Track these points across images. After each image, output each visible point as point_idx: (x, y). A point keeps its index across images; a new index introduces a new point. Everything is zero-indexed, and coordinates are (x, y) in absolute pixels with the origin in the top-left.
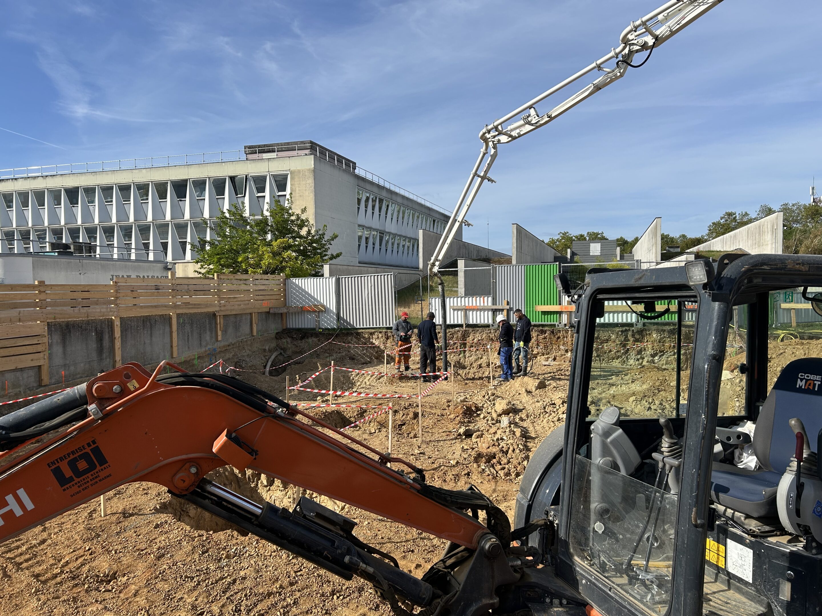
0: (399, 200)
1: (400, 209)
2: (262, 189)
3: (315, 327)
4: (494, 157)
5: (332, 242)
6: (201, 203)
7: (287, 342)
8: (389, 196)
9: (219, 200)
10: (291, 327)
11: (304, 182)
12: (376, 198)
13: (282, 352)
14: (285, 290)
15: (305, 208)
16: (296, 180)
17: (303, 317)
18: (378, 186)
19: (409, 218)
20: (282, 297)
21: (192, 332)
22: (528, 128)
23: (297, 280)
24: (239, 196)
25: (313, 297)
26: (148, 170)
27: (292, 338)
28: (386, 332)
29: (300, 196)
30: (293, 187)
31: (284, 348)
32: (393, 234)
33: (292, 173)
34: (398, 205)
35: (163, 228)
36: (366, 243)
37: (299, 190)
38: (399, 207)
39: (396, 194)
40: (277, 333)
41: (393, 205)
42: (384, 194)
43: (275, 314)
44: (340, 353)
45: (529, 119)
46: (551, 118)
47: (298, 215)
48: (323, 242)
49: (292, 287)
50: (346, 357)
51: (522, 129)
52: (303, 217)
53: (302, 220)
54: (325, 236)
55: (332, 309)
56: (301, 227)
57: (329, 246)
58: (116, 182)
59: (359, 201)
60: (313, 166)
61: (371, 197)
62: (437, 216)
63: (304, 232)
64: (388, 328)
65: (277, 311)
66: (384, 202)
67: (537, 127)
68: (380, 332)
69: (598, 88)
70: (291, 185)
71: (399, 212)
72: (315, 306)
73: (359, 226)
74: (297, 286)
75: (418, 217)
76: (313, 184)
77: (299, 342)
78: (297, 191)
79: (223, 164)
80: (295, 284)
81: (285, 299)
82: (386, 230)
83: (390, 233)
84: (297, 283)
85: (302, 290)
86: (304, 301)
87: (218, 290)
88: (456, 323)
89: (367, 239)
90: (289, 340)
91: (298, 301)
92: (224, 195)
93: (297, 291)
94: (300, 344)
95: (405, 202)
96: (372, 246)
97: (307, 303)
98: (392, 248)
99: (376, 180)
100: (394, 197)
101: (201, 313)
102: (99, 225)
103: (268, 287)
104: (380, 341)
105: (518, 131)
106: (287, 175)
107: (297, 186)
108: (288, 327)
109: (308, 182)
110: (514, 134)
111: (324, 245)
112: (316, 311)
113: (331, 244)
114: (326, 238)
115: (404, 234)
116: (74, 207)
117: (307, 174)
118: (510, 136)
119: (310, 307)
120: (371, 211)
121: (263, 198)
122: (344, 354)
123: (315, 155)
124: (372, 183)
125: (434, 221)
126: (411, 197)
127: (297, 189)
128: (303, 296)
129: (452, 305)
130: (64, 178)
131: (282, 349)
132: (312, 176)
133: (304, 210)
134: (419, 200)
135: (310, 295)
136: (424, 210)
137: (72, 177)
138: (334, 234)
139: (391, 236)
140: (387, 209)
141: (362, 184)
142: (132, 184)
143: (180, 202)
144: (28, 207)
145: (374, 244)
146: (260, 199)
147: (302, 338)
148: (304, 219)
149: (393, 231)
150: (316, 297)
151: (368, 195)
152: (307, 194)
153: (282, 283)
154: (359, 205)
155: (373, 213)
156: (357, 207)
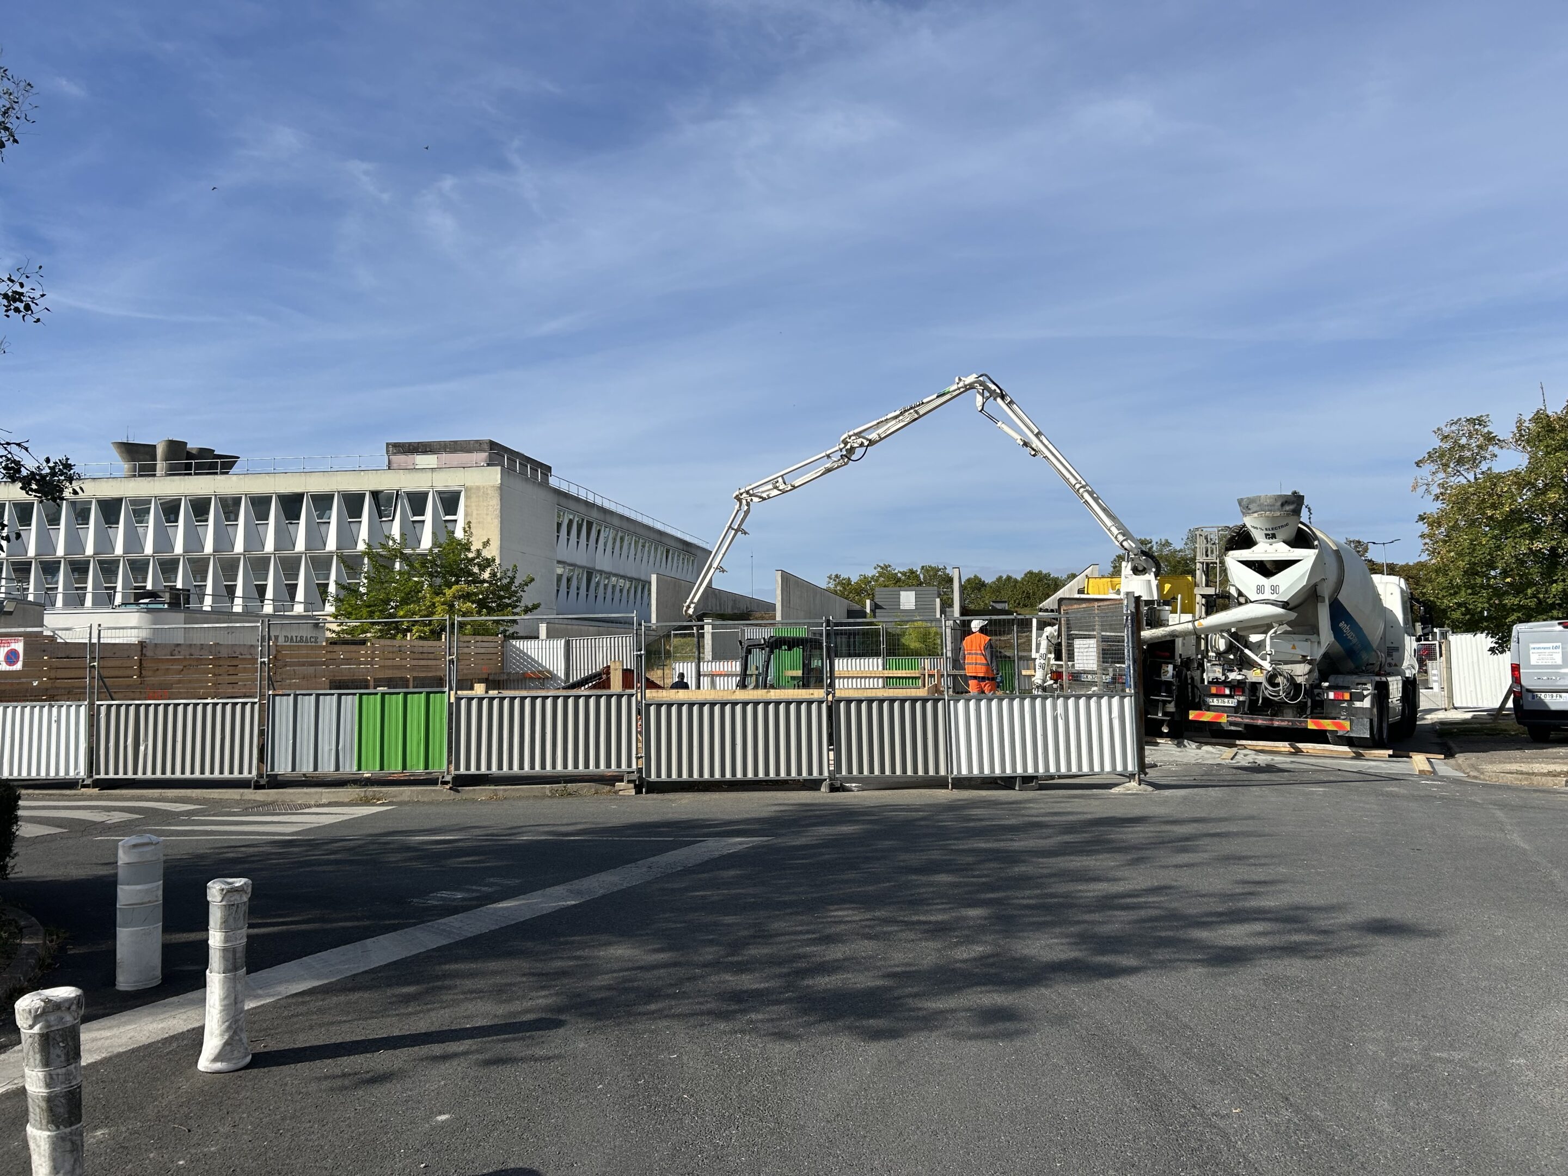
0: (616, 522)
1: (616, 535)
2: (419, 510)
4: (747, 513)
5: (526, 588)
6: (323, 528)
8: (601, 516)
9: (352, 525)
11: (485, 504)
12: (583, 520)
14: (503, 654)
15: (488, 541)
16: (472, 500)
18: (587, 503)
19: (629, 548)
20: (499, 662)
22: (776, 492)
23: (518, 643)
24: (383, 519)
25: (537, 662)
26: (241, 476)
29: (479, 522)
30: (469, 510)
32: (606, 573)
33: (467, 490)
34: (614, 529)
35: (259, 565)
36: (568, 588)
37: (477, 514)
38: (615, 532)
39: (611, 513)
41: (607, 529)
42: (595, 514)
43: (495, 681)
45: (777, 485)
46: (794, 487)
47: (478, 550)
48: (513, 588)
49: (511, 650)
51: (771, 492)
52: (485, 552)
53: (484, 557)
54: (516, 580)
55: (559, 675)
56: (482, 568)
57: (522, 593)
58: (187, 492)
59: (559, 525)
60: (499, 481)
61: (576, 519)
62: (673, 543)
63: (486, 575)
65: (497, 678)
66: (594, 525)
67: (784, 493)
69: (828, 470)
70: (466, 506)
71: (615, 540)
72: (540, 672)
73: (559, 562)
74: (518, 649)
75: (643, 546)
76: (499, 507)
78: (474, 515)
79: (362, 473)
80: (515, 646)
81: (503, 664)
82: (597, 568)
83: (601, 572)
84: (518, 646)
85: (524, 654)
86: (525, 666)
89: (569, 580)
91: (518, 667)
92: (360, 517)
93: (519, 655)
95: (625, 525)
96: (576, 592)
97: (529, 669)
98: (605, 593)
99: (582, 495)
100: (609, 519)
102: (154, 557)
105: (767, 493)
106: (459, 493)
107: (474, 507)
109: (491, 503)
110: (764, 495)
111: (516, 592)
112: (540, 678)
113: (525, 591)
114: (517, 583)
116: (110, 527)
117: (489, 492)
118: (760, 497)
119: (533, 673)
120: (576, 540)
121: (421, 524)
123: (503, 466)
124: (577, 500)
125: (668, 552)
126: (633, 516)
127: (475, 513)
128: (524, 660)
130: (97, 483)
132: (497, 495)
133: (486, 544)
134: (646, 521)
135: (533, 660)
136: (653, 536)
137: (112, 483)
138: (528, 577)
139: (603, 576)
140: (598, 536)
141: (563, 501)
142: (213, 497)
143: (289, 525)
144: (30, 525)
145: (578, 589)
146: (416, 525)
148: (487, 555)
149: (607, 568)
150: (540, 661)
151: (571, 517)
152: (489, 518)
153: (500, 645)
154: (558, 531)
155: (578, 542)
156: (556, 534)
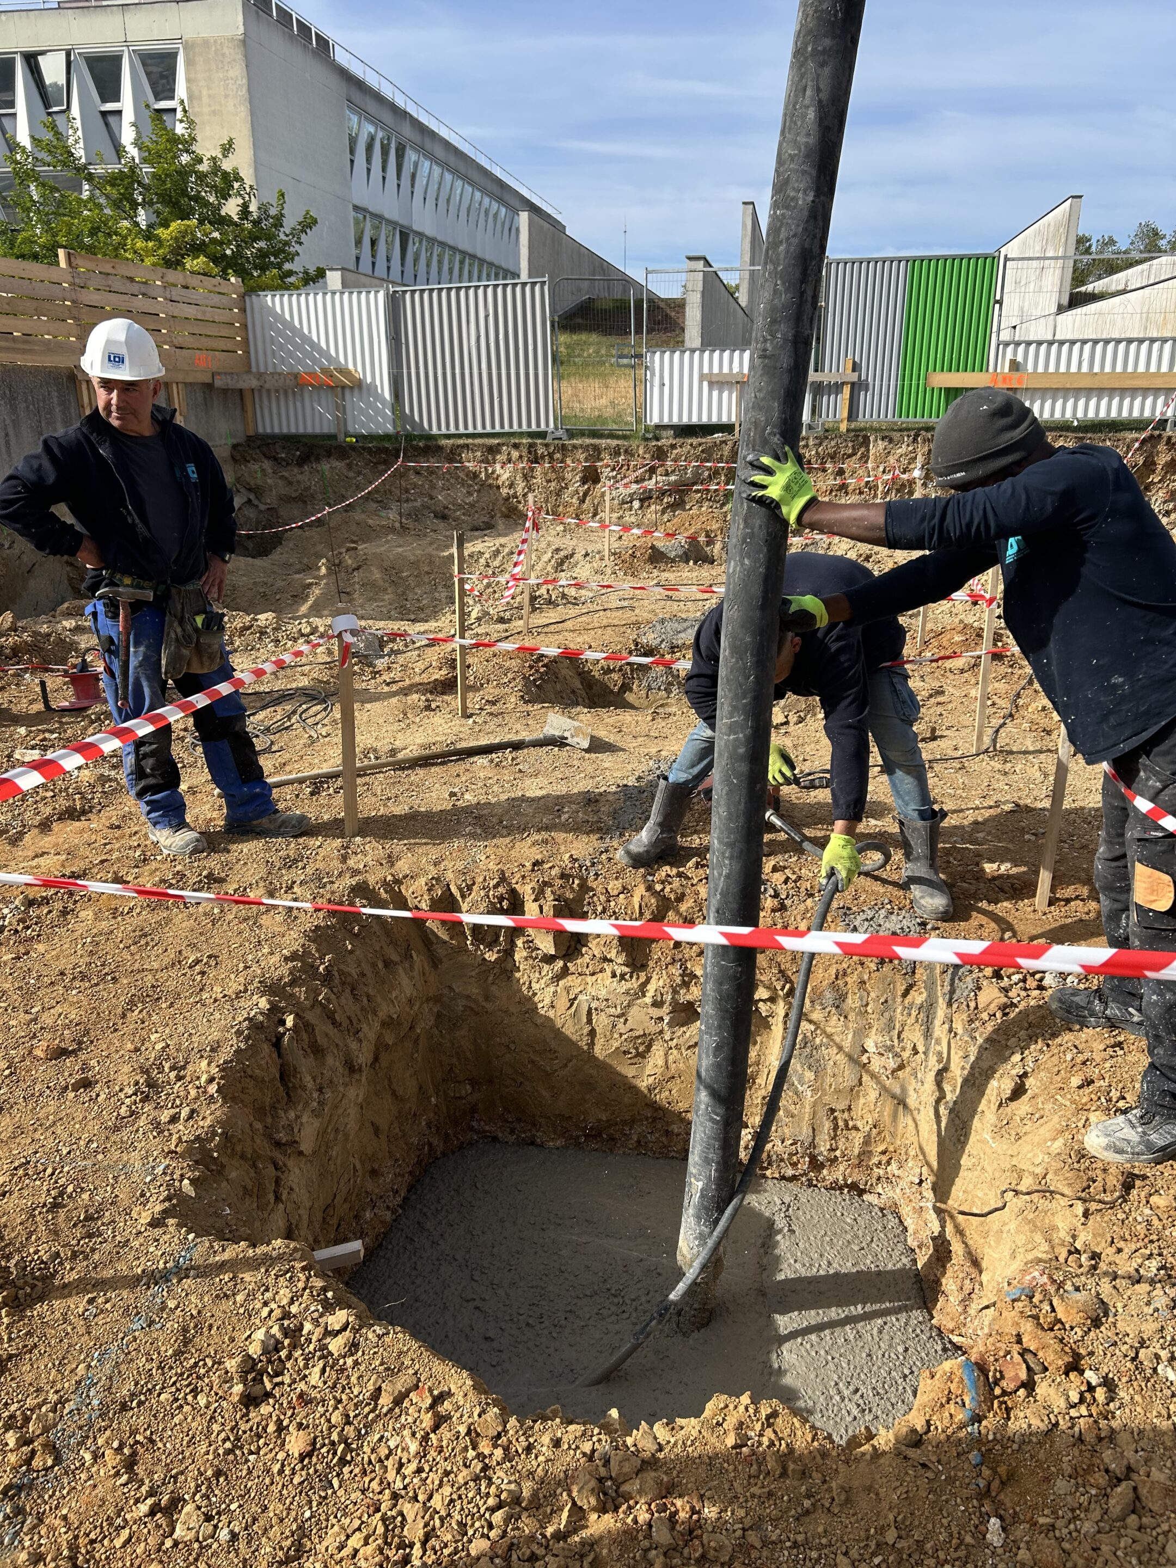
1: (442, 176)
2: (109, 90)
3: (333, 431)
5: (303, 237)
7: (263, 470)
8: (417, 138)
10: (269, 431)
11: (221, 75)
12: (389, 140)
13: (252, 497)
14: (244, 326)
15: (231, 142)
16: (198, 67)
17: (299, 404)
20: (239, 344)
21: (16, 423)
23: (277, 299)
24: (55, 109)
25: (321, 350)
27: (275, 459)
28: (531, 446)
29: (214, 113)
30: (194, 88)
31: (258, 487)
32: (428, 238)
33: (188, 48)
34: (438, 164)
36: (373, 256)
37: (209, 96)
38: (439, 170)
39: (433, 135)
40: (235, 447)
41: (428, 163)
42: (407, 131)
43: (225, 391)
44: (407, 500)
47: (214, 159)
48: (282, 236)
49: (263, 320)
50: (426, 512)
52: (227, 165)
53: (225, 175)
54: (285, 222)
55: (378, 387)
56: (224, 194)
57: (297, 247)
59: (353, 142)
60: (241, 30)
61: (379, 135)
63: (231, 208)
64: (532, 435)
65: (232, 383)
66: (408, 152)
68: (516, 446)
70: (188, 80)
72: (330, 373)
73: (356, 208)
74: (278, 315)
76: (245, 81)
77: (296, 470)
78: (205, 100)
80: (270, 309)
81: (247, 352)
82: (415, 228)
83: (420, 235)
84: (276, 307)
85: (291, 326)
86: (294, 358)
87: (73, 302)
88: (715, 420)
89: (374, 243)
90: (267, 465)
91: (283, 361)
92: (13, 107)
94: (299, 477)
96: (385, 264)
97: (305, 365)
100: (428, 144)
101: (35, 371)
103: (204, 312)
104: (515, 470)
106: (173, 56)
107: (203, 83)
108: (261, 430)
109: (232, 73)
111: (287, 243)
112: (328, 387)
113: (301, 244)
114: (288, 225)
115: (450, 242)
117: (226, 51)
120: (381, 173)
121: (118, 116)
122: (418, 504)
124: (378, 98)
127: (204, 93)
129: (706, 370)
131: (250, 490)
132: (239, 56)
133: (227, 148)
135: (311, 341)
138: (305, 217)
139: (424, 243)
140: (414, 174)
141: (357, 96)
145: (388, 260)
146: (109, 118)
147: (303, 461)
148: (229, 170)
149: (429, 232)
150: (331, 346)
151: (371, 129)
152: (231, 106)
153: (235, 303)
154: (352, 152)
155: (384, 178)
156: (349, 156)
